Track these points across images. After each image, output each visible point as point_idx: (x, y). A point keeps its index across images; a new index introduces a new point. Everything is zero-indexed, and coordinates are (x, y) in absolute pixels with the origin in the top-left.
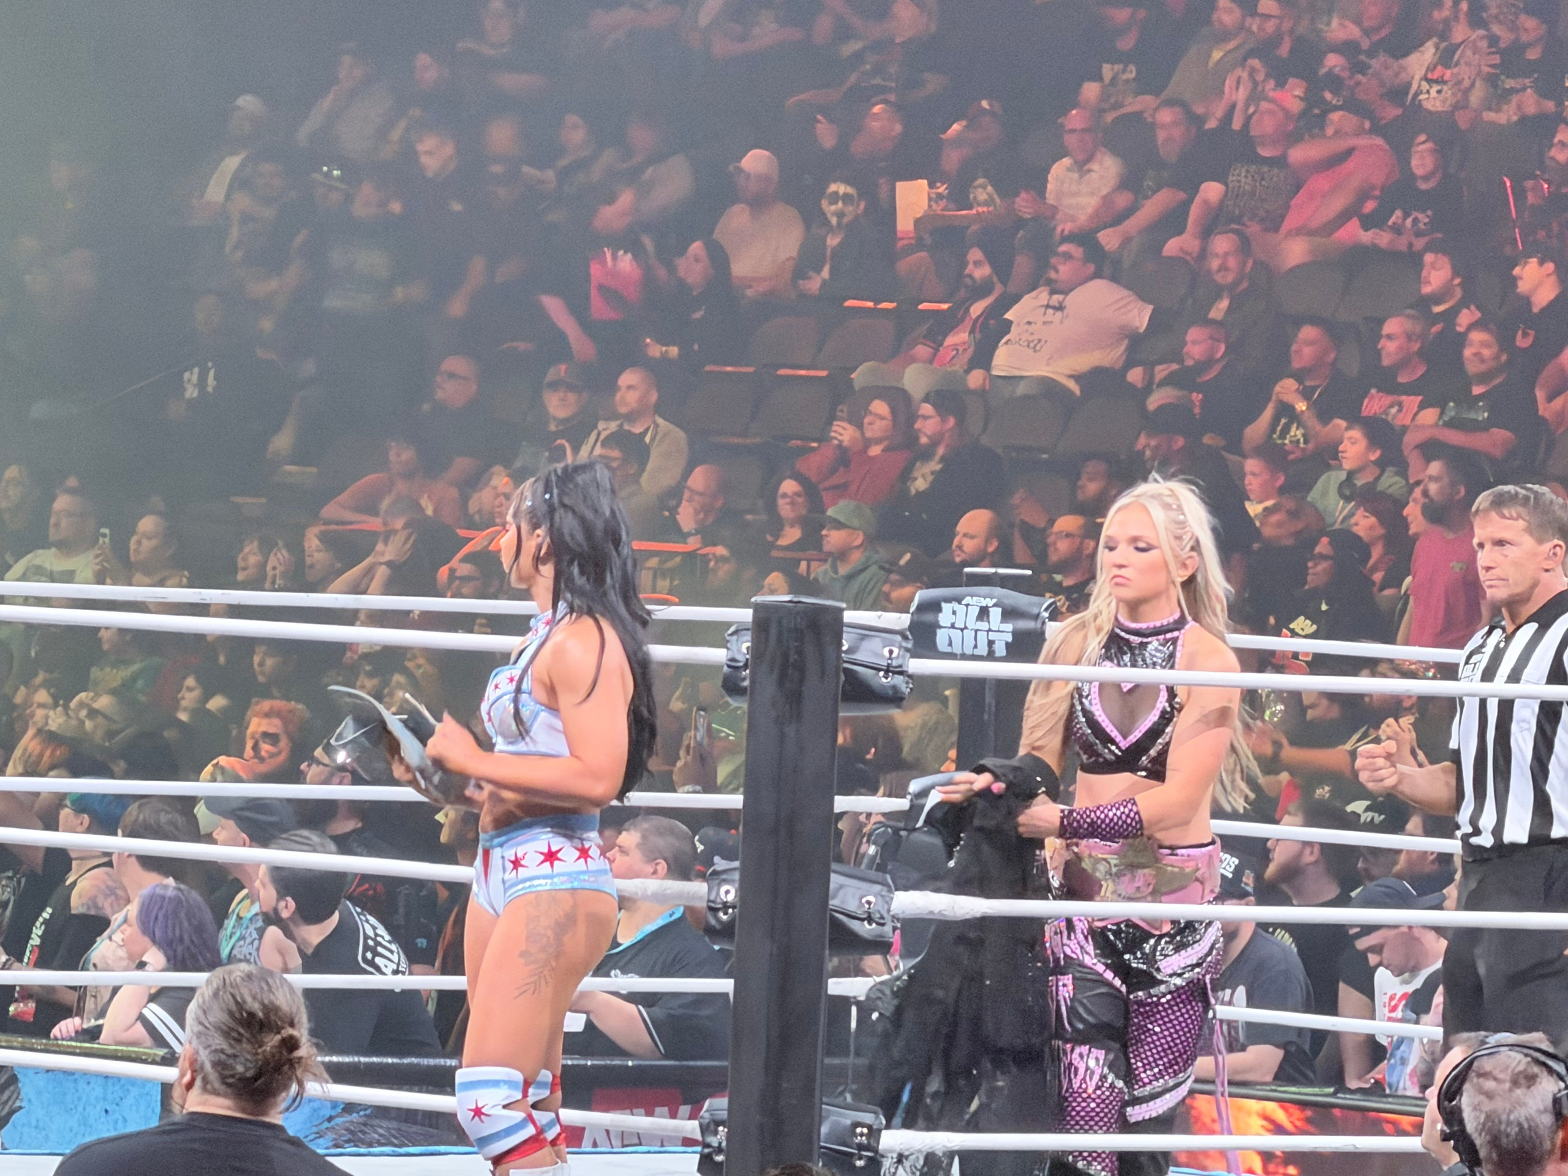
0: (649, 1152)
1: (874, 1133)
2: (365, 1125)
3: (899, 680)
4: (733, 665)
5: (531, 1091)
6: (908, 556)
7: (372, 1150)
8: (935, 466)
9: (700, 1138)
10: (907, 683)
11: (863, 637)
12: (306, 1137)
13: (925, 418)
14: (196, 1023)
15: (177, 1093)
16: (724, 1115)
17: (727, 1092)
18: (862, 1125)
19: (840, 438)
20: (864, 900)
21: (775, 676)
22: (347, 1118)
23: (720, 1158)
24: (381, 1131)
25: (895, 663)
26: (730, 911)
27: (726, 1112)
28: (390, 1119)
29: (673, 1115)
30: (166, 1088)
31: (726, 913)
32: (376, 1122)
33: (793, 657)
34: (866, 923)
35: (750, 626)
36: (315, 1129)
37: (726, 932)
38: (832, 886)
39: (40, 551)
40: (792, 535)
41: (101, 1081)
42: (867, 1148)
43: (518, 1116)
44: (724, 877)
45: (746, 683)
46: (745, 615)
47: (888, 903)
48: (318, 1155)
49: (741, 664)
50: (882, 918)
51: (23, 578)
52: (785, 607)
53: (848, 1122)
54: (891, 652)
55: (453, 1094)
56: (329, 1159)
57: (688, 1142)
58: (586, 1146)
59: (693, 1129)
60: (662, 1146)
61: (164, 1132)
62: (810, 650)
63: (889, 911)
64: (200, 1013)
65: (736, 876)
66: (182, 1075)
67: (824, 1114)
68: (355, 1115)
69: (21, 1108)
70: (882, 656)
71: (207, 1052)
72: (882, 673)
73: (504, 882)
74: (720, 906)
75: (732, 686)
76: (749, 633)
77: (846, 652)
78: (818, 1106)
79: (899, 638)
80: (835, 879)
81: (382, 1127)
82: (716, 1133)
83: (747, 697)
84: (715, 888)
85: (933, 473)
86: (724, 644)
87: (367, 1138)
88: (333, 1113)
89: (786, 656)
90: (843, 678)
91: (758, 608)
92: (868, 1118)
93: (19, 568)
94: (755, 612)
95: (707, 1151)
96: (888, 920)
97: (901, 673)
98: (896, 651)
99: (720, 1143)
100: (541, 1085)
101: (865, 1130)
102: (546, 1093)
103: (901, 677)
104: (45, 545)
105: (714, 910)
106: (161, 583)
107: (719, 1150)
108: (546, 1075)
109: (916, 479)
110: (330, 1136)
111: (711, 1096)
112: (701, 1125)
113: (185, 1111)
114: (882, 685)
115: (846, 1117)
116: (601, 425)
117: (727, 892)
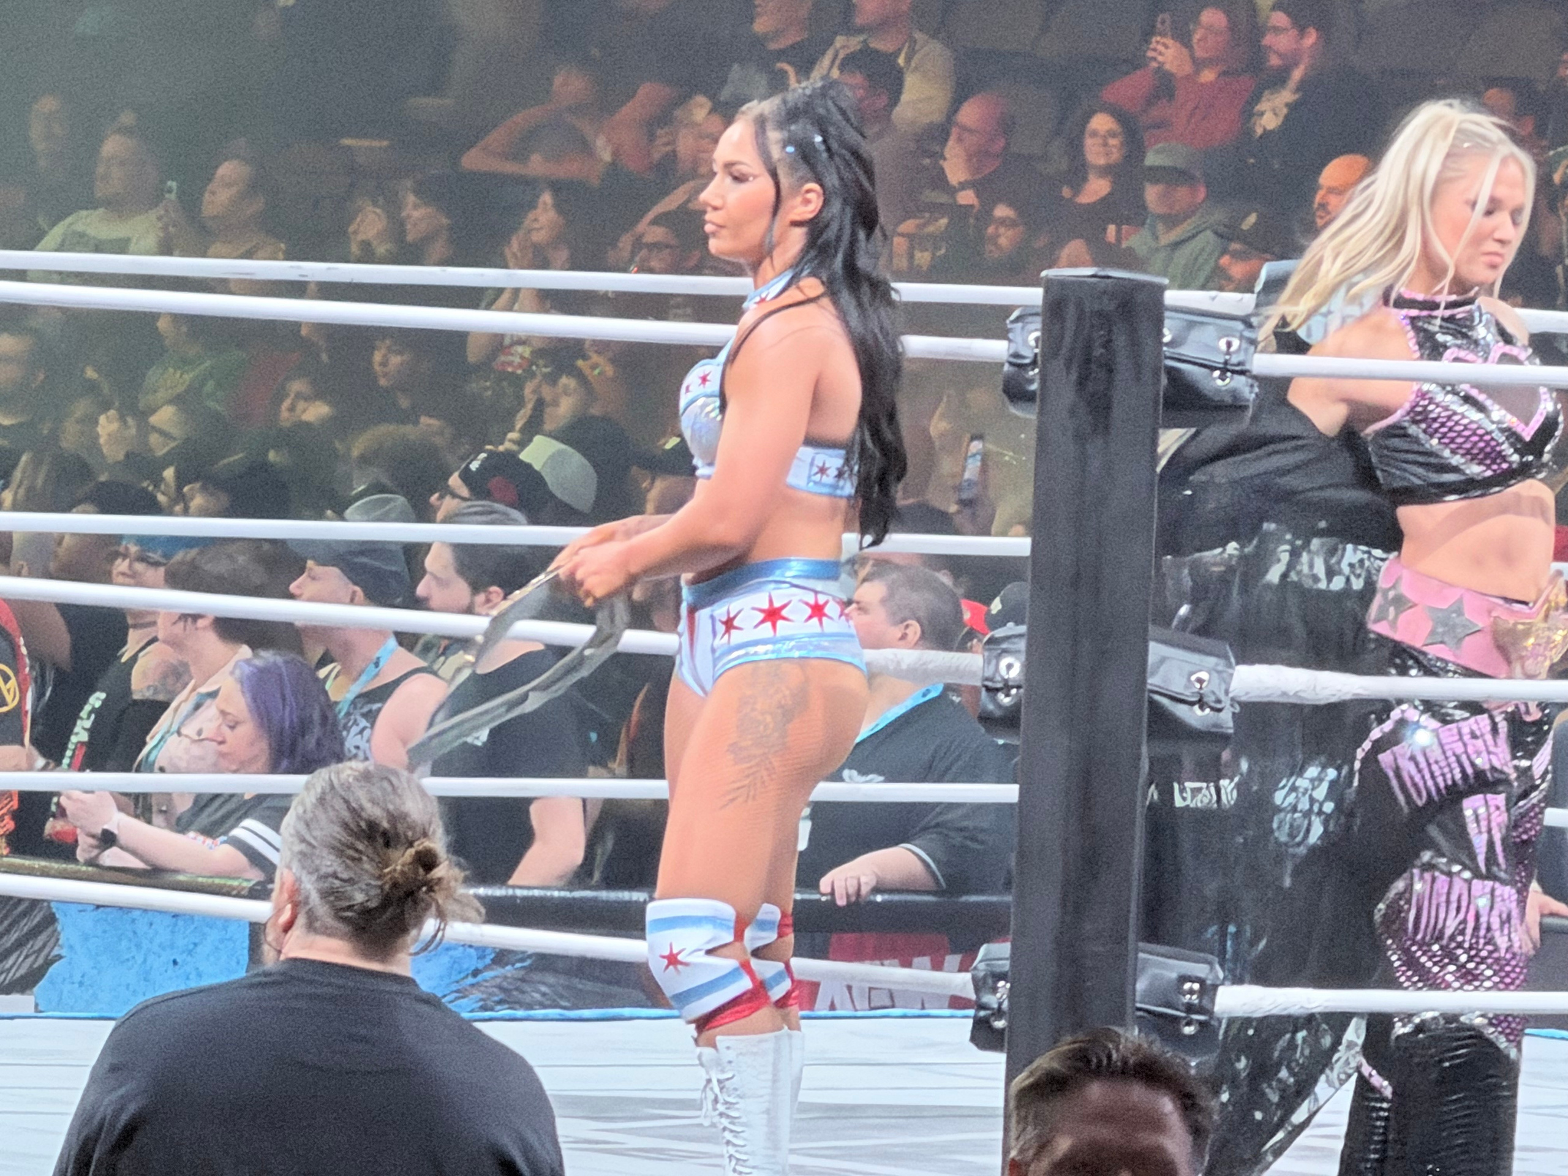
0: (904, 1017)
1: (1208, 990)
2: (523, 980)
3: (1239, 383)
4: (1018, 364)
5: (748, 933)
6: (1252, 219)
7: (532, 1013)
8: (1286, 96)
9: (973, 996)
10: (1252, 386)
11: (1191, 325)
12: (445, 996)
13: (1276, 30)
14: (296, 840)
15: (271, 935)
16: (1005, 966)
17: (1010, 937)
18: (1192, 980)
19: (1160, 58)
20: (1193, 678)
21: (1074, 376)
22: (499, 971)
23: (1000, 1024)
24: (543, 989)
25: (1234, 359)
26: (1014, 691)
27: (1008, 963)
28: (556, 971)
29: (937, 966)
30: (256, 930)
31: (1007, 695)
32: (536, 976)
33: (1098, 352)
34: (1196, 707)
35: (1039, 310)
36: (454, 987)
37: (1009, 720)
38: (1152, 658)
39: (84, 213)
40: (1097, 188)
41: (168, 920)
42: (1201, 1010)
43: (729, 964)
44: (1004, 646)
45: (1034, 387)
46: (1033, 296)
47: (1227, 681)
48: (462, 1020)
49: (1027, 361)
50: (1219, 701)
51: (60, 248)
52: (1085, 282)
53: (1174, 975)
54: (1229, 345)
55: (643, 938)
56: (478, 1025)
57: (957, 1002)
58: (821, 1009)
59: (965, 985)
60: (923, 1008)
61: (252, 986)
62: (1121, 341)
63: (1227, 692)
64: (302, 827)
65: (1022, 645)
66: (279, 911)
67: (1139, 966)
68: (509, 967)
69: (59, 957)
70: (1217, 350)
71: (314, 878)
72: (1217, 373)
73: (713, 651)
74: (999, 685)
75: (1015, 392)
76: (1039, 319)
77: (1167, 345)
78: (1131, 955)
79: (1240, 326)
80: (1155, 650)
81: (544, 983)
82: (995, 990)
83: (1036, 407)
84: (994, 662)
85: (1287, 105)
86: (1002, 334)
87: (527, 999)
88: (480, 966)
89: (1088, 348)
90: (1164, 381)
91: (1049, 285)
92: (1200, 970)
93: (57, 233)
94: (1046, 292)
95: (982, 1013)
96: (1226, 703)
97: (1242, 373)
98: (1236, 343)
99: (1000, 1004)
100: (763, 925)
101: (1196, 986)
102: (771, 936)
103: (1242, 378)
104: (91, 204)
105: (992, 691)
106: (248, 255)
107: (999, 1013)
108: (771, 912)
109: (1262, 114)
110: (477, 995)
111: (987, 940)
112: (975, 979)
113: (282, 957)
114: (1218, 390)
115: (1171, 968)
116: (840, 41)
117: (1009, 667)
